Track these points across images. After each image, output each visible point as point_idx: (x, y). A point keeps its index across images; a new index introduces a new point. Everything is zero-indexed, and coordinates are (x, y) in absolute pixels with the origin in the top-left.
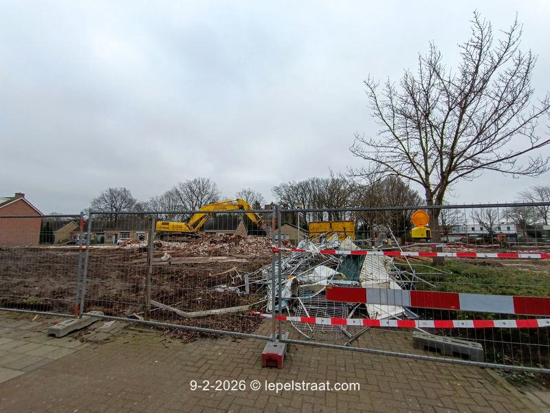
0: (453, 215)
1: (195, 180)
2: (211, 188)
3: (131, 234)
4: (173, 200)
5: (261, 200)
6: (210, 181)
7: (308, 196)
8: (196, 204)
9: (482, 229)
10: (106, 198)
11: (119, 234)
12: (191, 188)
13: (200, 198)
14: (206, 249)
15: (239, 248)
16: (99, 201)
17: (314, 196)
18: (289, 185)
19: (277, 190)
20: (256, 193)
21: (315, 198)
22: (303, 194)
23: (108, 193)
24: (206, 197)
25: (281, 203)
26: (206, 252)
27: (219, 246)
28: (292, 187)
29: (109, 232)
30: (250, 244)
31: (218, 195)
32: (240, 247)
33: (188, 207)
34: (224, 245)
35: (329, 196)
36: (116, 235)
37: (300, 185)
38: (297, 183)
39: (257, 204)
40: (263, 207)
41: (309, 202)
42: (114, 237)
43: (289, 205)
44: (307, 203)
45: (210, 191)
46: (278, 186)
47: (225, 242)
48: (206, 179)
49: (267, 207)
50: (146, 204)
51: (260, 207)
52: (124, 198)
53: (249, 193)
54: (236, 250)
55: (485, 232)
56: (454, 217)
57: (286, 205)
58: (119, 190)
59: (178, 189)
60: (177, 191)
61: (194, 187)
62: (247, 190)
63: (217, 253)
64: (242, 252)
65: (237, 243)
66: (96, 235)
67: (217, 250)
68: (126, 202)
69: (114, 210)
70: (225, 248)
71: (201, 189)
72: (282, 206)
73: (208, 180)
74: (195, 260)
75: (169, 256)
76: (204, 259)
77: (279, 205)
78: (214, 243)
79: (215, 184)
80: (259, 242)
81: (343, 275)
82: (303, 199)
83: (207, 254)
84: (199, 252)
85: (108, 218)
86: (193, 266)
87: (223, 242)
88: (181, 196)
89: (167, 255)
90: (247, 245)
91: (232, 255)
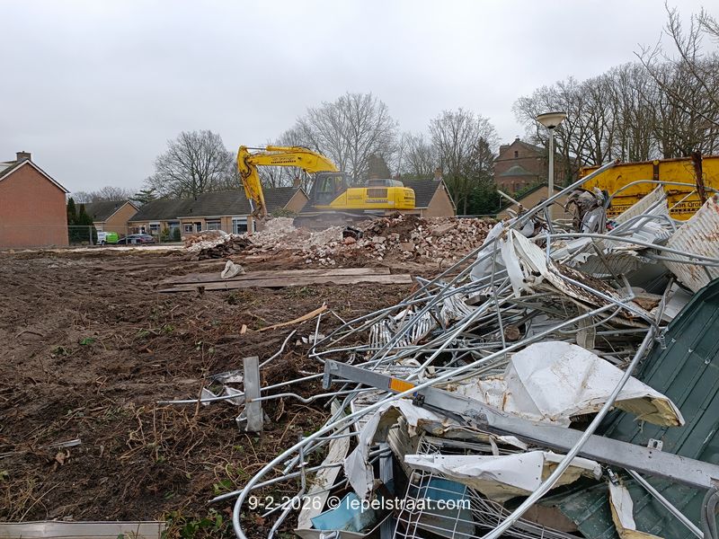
1: (341, 100)
2: (376, 116)
3: (223, 221)
5: (487, 134)
6: (373, 100)
7: (609, 113)
8: (346, 155)
10: (179, 153)
11: (203, 222)
12: (332, 119)
13: (353, 141)
14: (332, 251)
15: (408, 248)
16: (169, 161)
17: (626, 113)
18: (559, 91)
19: (527, 105)
20: (476, 118)
21: (627, 120)
22: (597, 110)
23: (181, 144)
24: (366, 137)
25: (538, 138)
26: (332, 256)
27: (361, 243)
28: (566, 95)
29: (187, 219)
30: (437, 236)
31: (393, 130)
32: (411, 245)
34: (375, 239)
36: (199, 224)
37: (589, 88)
38: (580, 83)
39: (483, 144)
40: (495, 151)
41: (612, 131)
42: (195, 227)
44: (607, 133)
45: (373, 122)
46: (530, 97)
47: (379, 234)
48: (364, 96)
49: (504, 149)
51: (488, 152)
52: (210, 152)
53: (460, 120)
54: (401, 252)
58: (199, 135)
59: (308, 123)
60: (307, 130)
62: (455, 112)
63: (355, 260)
64: (416, 256)
65: (405, 236)
66: (168, 226)
67: (356, 252)
68: (215, 159)
69: (197, 176)
70: (377, 246)
71: (355, 119)
72: (540, 145)
73: (369, 98)
74: (289, 278)
75: (236, 268)
76: (312, 275)
77: (531, 143)
78: (354, 237)
79: (383, 107)
80: (460, 231)
81: (672, 412)
82: (596, 123)
83: (333, 262)
84: (318, 256)
85: (189, 193)
86: (231, 301)
87: (374, 232)
88: (315, 138)
89: (232, 267)
90: (429, 239)
91: (389, 264)
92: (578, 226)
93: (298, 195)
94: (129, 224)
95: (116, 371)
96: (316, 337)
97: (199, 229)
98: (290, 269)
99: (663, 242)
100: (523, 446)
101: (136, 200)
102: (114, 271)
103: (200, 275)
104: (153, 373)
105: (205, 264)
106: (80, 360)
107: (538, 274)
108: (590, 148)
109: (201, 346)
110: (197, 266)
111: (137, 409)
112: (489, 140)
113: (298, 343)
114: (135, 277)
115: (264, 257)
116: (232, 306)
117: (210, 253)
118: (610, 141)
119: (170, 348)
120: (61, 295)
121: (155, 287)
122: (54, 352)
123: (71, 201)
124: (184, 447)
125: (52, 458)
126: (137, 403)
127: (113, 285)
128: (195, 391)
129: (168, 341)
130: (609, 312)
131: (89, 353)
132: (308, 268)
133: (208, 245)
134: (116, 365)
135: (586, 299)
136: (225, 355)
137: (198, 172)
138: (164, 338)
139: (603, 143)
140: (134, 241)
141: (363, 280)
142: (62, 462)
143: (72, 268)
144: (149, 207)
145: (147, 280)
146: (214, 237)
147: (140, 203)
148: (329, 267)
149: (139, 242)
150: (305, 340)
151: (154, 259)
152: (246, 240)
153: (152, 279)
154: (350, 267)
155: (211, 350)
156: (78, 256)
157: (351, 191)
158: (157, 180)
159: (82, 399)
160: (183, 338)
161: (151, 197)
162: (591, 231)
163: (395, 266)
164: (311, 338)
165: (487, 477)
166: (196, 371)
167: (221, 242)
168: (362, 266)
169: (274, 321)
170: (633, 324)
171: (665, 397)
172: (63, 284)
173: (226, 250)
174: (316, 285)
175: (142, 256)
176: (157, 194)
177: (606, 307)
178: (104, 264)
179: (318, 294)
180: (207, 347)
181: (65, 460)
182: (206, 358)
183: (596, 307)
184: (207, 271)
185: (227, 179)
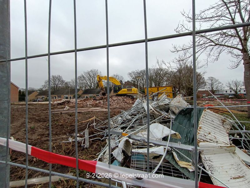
0: (217, 85)
1: (91, 70)
3: (62, 96)
4: (82, 80)
5: (122, 79)
9: (231, 91)
11: (56, 96)
12: (89, 74)
13: (94, 79)
14: (91, 104)
18: (136, 72)
19: (130, 74)
20: (120, 76)
22: (143, 76)
25: (132, 81)
26: (91, 105)
27: (97, 102)
28: (137, 72)
29: (52, 96)
30: (114, 100)
33: (89, 83)
34: (101, 101)
35: (155, 76)
38: (140, 71)
39: (121, 81)
40: (124, 83)
42: (54, 98)
43: (136, 81)
44: (145, 80)
46: (131, 72)
47: (101, 100)
49: (125, 82)
50: (69, 82)
51: (122, 83)
52: (59, 80)
53: (117, 76)
55: (233, 92)
56: (218, 86)
57: (134, 82)
58: (56, 76)
59: (84, 75)
60: (83, 76)
61: (91, 74)
62: (116, 74)
63: (96, 106)
65: (107, 100)
66: (47, 97)
67: (97, 104)
68: (60, 82)
69: (55, 85)
70: (101, 103)
71: (94, 74)
72: (133, 82)
73: (97, 70)
74: (82, 110)
75: (68, 108)
76: (87, 109)
77: (131, 81)
78: (96, 100)
79: (100, 72)
80: (119, 99)
81: (179, 136)
82: (143, 79)
83: (91, 106)
84: (87, 105)
85: (53, 89)
86: (70, 116)
87: (100, 99)
88: (85, 78)
89: (67, 107)
90: (112, 101)
91: (104, 107)
92: (153, 100)
93: (81, 90)
94: (36, 97)
95: (43, 135)
96: (94, 124)
97: (55, 98)
98: (81, 108)
99: (170, 103)
100: (154, 145)
101: (38, 90)
102: (34, 109)
103: (59, 109)
104: (54, 135)
105: (59, 107)
106: (32, 132)
107: (152, 109)
108: (142, 83)
109: (66, 127)
110: (57, 107)
111: (54, 144)
112: (123, 80)
113: (90, 126)
114: (40, 110)
115: (74, 105)
116: (71, 117)
117: (60, 104)
118: (145, 82)
119: (57, 128)
120: (20, 115)
121: (47, 113)
122: (24, 131)
123: (20, 90)
124: (70, 153)
125: (32, 160)
126: (53, 143)
127: (35, 112)
128: (67, 139)
129: (56, 126)
130: (163, 117)
131: (34, 130)
132: (85, 107)
133: (59, 102)
134: (43, 133)
135: (159, 114)
136: (73, 129)
137: (55, 84)
138: (55, 126)
139: (144, 82)
140: (37, 101)
141: (100, 110)
142: (35, 161)
143: (21, 108)
144: (42, 93)
145: (44, 111)
146: (61, 100)
147: (39, 91)
148: (90, 107)
149: (39, 101)
150: (92, 125)
151: (45, 105)
152: (69, 101)
153: (45, 111)
154: (95, 107)
155: (68, 128)
156: (22, 105)
157: (123, 90)
158: (44, 86)
159: (37, 143)
160: (61, 125)
161: (42, 90)
162: (156, 101)
163: (106, 107)
164: (93, 124)
165: (153, 153)
166: (65, 134)
167: (62, 101)
168: (98, 107)
169: (82, 120)
170: (166, 119)
171: (178, 133)
172: (20, 112)
173: (64, 103)
174: (89, 111)
175: (41, 105)
176: (44, 89)
177: (162, 116)
178: (31, 107)
179: (90, 114)
180: (67, 127)
181: (36, 160)
182: (68, 130)
183: (161, 116)
184: (60, 108)
185: (63, 86)
